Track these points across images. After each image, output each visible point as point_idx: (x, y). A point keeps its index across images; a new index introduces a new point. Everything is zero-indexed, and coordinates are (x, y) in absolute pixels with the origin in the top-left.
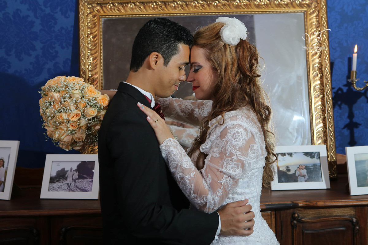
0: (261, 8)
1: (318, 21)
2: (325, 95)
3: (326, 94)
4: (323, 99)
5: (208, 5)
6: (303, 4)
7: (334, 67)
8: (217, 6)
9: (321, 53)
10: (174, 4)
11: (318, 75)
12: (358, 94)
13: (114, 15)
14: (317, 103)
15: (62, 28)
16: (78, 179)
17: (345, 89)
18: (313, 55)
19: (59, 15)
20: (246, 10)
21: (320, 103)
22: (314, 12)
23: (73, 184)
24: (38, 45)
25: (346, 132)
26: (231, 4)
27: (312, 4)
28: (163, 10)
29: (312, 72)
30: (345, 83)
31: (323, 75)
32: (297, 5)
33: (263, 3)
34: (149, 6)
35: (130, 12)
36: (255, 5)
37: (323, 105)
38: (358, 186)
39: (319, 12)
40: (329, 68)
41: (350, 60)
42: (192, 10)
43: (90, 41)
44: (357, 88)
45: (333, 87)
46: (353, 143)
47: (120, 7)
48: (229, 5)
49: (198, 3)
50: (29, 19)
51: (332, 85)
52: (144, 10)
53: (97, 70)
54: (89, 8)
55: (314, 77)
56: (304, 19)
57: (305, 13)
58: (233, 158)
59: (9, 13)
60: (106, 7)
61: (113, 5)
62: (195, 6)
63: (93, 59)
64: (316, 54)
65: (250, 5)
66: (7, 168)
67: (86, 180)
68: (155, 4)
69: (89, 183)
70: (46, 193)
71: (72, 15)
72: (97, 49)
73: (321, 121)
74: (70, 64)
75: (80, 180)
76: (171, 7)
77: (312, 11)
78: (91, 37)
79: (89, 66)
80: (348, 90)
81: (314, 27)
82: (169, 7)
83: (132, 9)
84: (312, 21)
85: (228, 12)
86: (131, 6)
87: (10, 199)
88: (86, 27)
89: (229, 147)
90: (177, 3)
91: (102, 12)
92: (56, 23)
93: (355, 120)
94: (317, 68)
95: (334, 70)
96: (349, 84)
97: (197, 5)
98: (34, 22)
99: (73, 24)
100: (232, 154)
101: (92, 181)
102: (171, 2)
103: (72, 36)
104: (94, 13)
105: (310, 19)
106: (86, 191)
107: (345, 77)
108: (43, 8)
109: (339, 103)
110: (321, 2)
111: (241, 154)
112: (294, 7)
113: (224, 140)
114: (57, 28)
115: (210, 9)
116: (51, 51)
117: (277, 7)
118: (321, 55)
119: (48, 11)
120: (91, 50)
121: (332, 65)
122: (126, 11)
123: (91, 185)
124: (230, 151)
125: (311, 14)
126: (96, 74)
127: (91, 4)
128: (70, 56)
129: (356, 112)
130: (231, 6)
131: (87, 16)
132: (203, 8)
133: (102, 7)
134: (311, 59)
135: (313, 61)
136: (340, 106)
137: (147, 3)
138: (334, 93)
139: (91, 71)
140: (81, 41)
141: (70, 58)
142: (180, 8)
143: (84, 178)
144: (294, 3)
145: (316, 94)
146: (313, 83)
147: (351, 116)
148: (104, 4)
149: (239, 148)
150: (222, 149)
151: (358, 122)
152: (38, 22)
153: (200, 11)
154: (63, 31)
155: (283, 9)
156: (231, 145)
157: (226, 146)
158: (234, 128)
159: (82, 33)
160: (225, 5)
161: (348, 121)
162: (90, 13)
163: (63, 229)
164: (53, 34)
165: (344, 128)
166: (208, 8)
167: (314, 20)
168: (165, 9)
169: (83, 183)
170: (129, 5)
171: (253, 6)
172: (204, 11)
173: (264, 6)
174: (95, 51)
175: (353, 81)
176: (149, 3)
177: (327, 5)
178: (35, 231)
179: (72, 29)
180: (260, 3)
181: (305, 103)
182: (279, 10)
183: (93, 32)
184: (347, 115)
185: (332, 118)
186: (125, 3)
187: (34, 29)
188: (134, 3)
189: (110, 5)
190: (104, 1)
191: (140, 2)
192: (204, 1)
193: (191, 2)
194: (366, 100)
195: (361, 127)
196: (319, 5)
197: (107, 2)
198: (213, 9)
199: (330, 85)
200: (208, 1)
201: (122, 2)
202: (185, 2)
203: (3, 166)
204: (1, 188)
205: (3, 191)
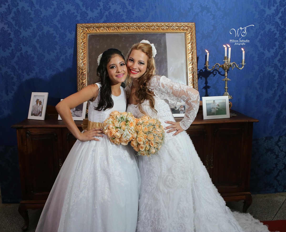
0: (164, 30)
1: (191, 37)
2: (194, 73)
3: (195, 72)
4: (193, 74)
5: (139, 29)
6: (185, 29)
7: (199, 59)
8: (143, 29)
9: (193, 53)
10: (123, 28)
11: (191, 63)
12: (210, 73)
13: (94, 33)
14: (190, 76)
15: (69, 39)
16: (75, 111)
17: (204, 70)
18: (189, 54)
19: (68, 33)
20: (157, 31)
21: (192, 76)
22: (189, 33)
23: (73, 113)
24: (58, 47)
25: (204, 91)
26: (150, 28)
27: (188, 29)
28: (117, 30)
29: (188, 62)
30: (204, 67)
31: (193, 63)
32: (182, 29)
33: (165, 28)
34: (111, 29)
35: (101, 31)
36: (161, 29)
37: (193, 77)
39: (192, 33)
40: (196, 60)
41: (206, 56)
42: (131, 31)
43: (82, 45)
44: (209, 70)
45: (198, 69)
46: (207, 95)
47: (97, 29)
48: (149, 29)
49: (134, 27)
50: (54, 35)
51: (197, 68)
52: (108, 31)
53: (85, 59)
54: (82, 30)
55: (189, 64)
56: (185, 36)
57: (185, 33)
59: (44, 32)
60: (90, 29)
61: (93, 28)
62: (133, 29)
63: (83, 54)
64: (190, 53)
65: (159, 29)
66: (43, 105)
67: (79, 111)
68: (113, 28)
69: (81, 113)
71: (74, 33)
72: (85, 49)
73: (192, 85)
74: (73, 56)
75: (76, 112)
76: (121, 29)
77: (188, 32)
78: (83, 43)
79: (81, 57)
80: (205, 70)
81: (189, 40)
82: (120, 29)
83: (102, 30)
84: (189, 37)
85: (149, 32)
86: (102, 29)
87: (44, 120)
88: (80, 39)
90: (124, 27)
91: (88, 32)
92: (66, 37)
93: (208, 85)
94: (190, 59)
95: (199, 61)
96: (205, 68)
97: (134, 28)
98: (56, 36)
99: (74, 37)
101: (82, 112)
102: (121, 27)
103: (73, 43)
104: (84, 32)
105: (188, 36)
106: (79, 117)
107: (204, 64)
108: (60, 29)
109: (201, 76)
110: (193, 28)
112: (180, 30)
114: (67, 39)
115: (140, 30)
116: (64, 50)
117: (172, 30)
118: (192, 53)
119: (62, 31)
120: (82, 49)
121: (198, 58)
122: (99, 31)
123: (82, 114)
125: (188, 34)
126: (85, 61)
127: (83, 28)
128: (73, 53)
129: (208, 81)
130: (150, 29)
131: (81, 33)
132: (136, 30)
133: (88, 29)
134: (188, 56)
135: (189, 56)
136: (201, 78)
137: (109, 27)
138: (199, 72)
139: (82, 60)
140: (78, 45)
141: (73, 54)
142: (126, 30)
143: (78, 110)
144: (180, 28)
145: (190, 72)
146: (189, 66)
147: (206, 83)
148: (89, 27)
151: (210, 86)
152: (58, 36)
153: (135, 31)
154: (70, 41)
155: (175, 31)
159: (78, 41)
160: (147, 28)
161: (205, 85)
162: (82, 32)
163: (68, 134)
164: (65, 42)
165: (203, 89)
166: (139, 30)
167: (190, 37)
168: (118, 30)
169: (78, 113)
170: (101, 28)
171: (160, 29)
172: (137, 31)
173: (166, 29)
174: (85, 50)
175: (207, 66)
176: (111, 27)
177: (195, 30)
178: (55, 134)
179: (74, 39)
180: (164, 28)
181: (185, 76)
182: (173, 31)
183: (84, 41)
184: (204, 82)
185: (197, 83)
186: (99, 27)
187: (56, 40)
188: (103, 27)
189: (92, 28)
190: (89, 26)
191: (106, 27)
192: (137, 26)
193: (131, 27)
194: (213, 75)
195: (211, 88)
196: (192, 30)
197: (91, 27)
198: (142, 31)
199: (196, 68)
200: (139, 26)
201: (98, 26)
202: (128, 27)
203: (41, 104)
204: (40, 115)
205: (41, 116)
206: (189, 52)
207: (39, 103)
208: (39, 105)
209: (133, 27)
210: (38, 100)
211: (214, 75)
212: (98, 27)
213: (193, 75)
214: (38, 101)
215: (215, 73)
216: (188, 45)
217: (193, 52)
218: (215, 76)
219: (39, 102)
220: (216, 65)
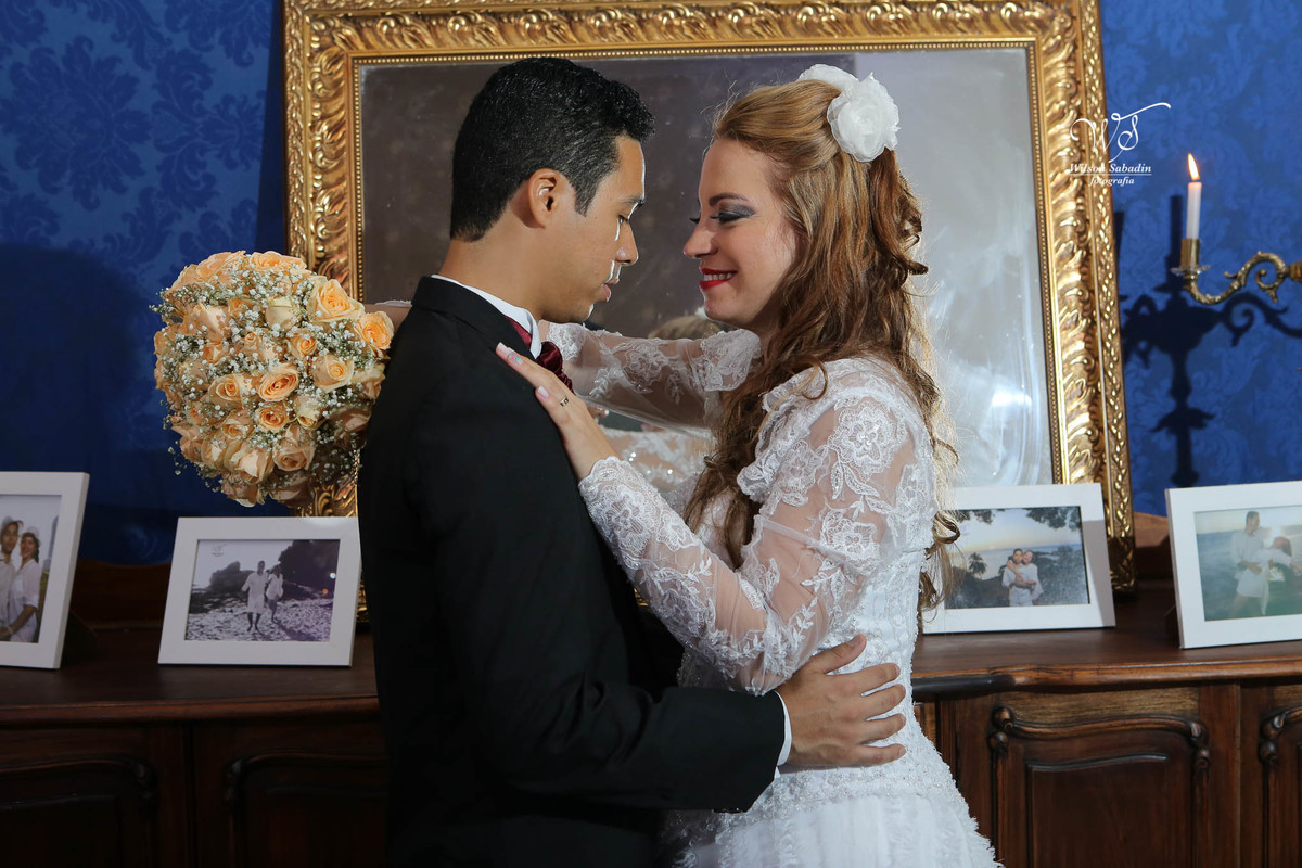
0: (886, 33)
1: (1073, 77)
2: (1098, 319)
3: (1102, 315)
4: (1089, 332)
5: (713, 23)
6: (1025, 21)
7: (1126, 226)
8: (740, 24)
9: (1084, 183)
10: (600, 19)
11: (1073, 254)
12: (1204, 319)
13: (400, 57)
14: (1070, 346)
15: (228, 100)
16: (284, 599)
18: (1057, 189)
19: (216, 57)
20: (836, 38)
21: (1080, 345)
22: (1058, 46)
23: (267, 614)
24: (148, 155)
25: (1166, 442)
26: (788, 21)
27: (1052, 18)
28: (563, 38)
29: (1052, 244)
30: (1161, 279)
31: (1089, 254)
32: (1005, 24)
33: (892, 17)
34: (517, 27)
35: (452, 46)
36: (866, 21)
37: (1091, 351)
38: (1208, 618)
39: (1076, 47)
40: (1109, 231)
41: (1178, 205)
42: (658, 39)
43: (322, 142)
44: (1202, 296)
45: (1122, 293)
46: (1187, 477)
47: (422, 30)
48: (781, 23)
49: (678, 15)
50: (120, 70)
51: (1118, 287)
52: (501, 40)
53: (346, 237)
54: (318, 33)
55: (1061, 259)
56: (1029, 69)
57: (1031, 48)
58: (853, 506)
59: (51, 51)
60: (373, 29)
61: (397, 22)
62: (670, 26)
63: (332, 203)
64: (1067, 183)
65: (850, 22)
66: (48, 562)
67: (308, 602)
68: (534, 19)
69: (321, 610)
70: (178, 645)
71: (261, 55)
72: (345, 168)
73: (1084, 406)
74: (254, 218)
75: (289, 603)
76: (589, 28)
77: (1052, 42)
78: (325, 127)
79: (316, 225)
80: (1169, 304)
81: (1060, 94)
82: (582, 30)
83: (460, 34)
84: (1054, 75)
85: (777, 46)
86: (457, 27)
87: (58, 667)
88: (309, 97)
89: (840, 470)
90: (609, 16)
91: (361, 47)
92: (207, 84)
93: (1193, 402)
94: (1069, 231)
95: (1124, 238)
96: (1176, 284)
97: (676, 22)
98: (134, 80)
99: (263, 86)
100: (849, 496)
101: (331, 605)
102: (589, 13)
103: (260, 125)
104: (336, 50)
105: (1048, 71)
106: (310, 638)
107: (1161, 261)
108: (165, 32)
109: (1142, 345)
110: (1081, 13)
111: (877, 495)
112: (994, 30)
113: (826, 447)
114: (211, 99)
115: (717, 34)
116: (193, 177)
117: (938, 30)
118: (1083, 188)
119: (180, 42)
120: (324, 171)
121: (1118, 220)
122: (439, 42)
123: (328, 620)
124: (845, 483)
125: (1049, 53)
126: (340, 250)
127: (323, 20)
128: (253, 195)
129: (1196, 376)
130: (789, 27)
131: (311, 59)
132: (695, 33)
133: (359, 30)
134: (1050, 203)
135: (1056, 207)
136: (1144, 356)
137: (509, 15)
138: (1126, 312)
139: (323, 242)
140: (292, 141)
141: (256, 200)
142: (619, 33)
143: (302, 596)
144: (993, 17)
145: (1069, 315)
146: (1059, 278)
147: (1181, 388)
148: (367, 18)
149: (874, 476)
150: (817, 477)
151: (1205, 408)
152: (147, 79)
153: (685, 42)
154: (232, 110)
155: (959, 37)
156: (848, 464)
157: (830, 468)
158: (856, 409)
159: (293, 114)
160: (767, 22)
161: (1170, 405)
162: (321, 49)
163: (237, 766)
164: (199, 120)
165: (1156, 430)
166: (710, 31)
167: (1061, 72)
168: (571, 36)
169: (300, 612)
170: (451, 24)
171: (859, 25)
172: (697, 42)
173: (895, 27)
174: (339, 174)
175: (1187, 273)
176: (517, 14)
177: (1101, 23)
178: (142, 771)
179: (263, 103)
180: (884, 17)
181: (1031, 347)
182: (945, 38)
183: (332, 110)
184: (1167, 384)
185: (1121, 394)
186: (437, 16)
187: (134, 104)
188: (465, 15)
189: (385, 23)
190: (367, 8)
191: (485, 14)
192: (698, 8)
193: (656, 11)
194: (1229, 335)
195: (1212, 425)
196: (1077, 23)
197: (378, 13)
198: (729, 37)
199: (1113, 287)
200: (710, 9)
201: (426, 11)
202: (635, 12)
203: (35, 556)
204: (27, 630)
205: (35, 639)
206: (1059, 177)
207: (23, 550)
208: (25, 560)
209: (672, 14)
210: (12, 529)
211: (1238, 333)
212: (432, 16)
213: (1093, 336)
214: (16, 533)
215: (1240, 321)
216: (1052, 131)
217: (1083, 179)
218: (1242, 341)
219: (23, 542)
220: (1253, 266)
